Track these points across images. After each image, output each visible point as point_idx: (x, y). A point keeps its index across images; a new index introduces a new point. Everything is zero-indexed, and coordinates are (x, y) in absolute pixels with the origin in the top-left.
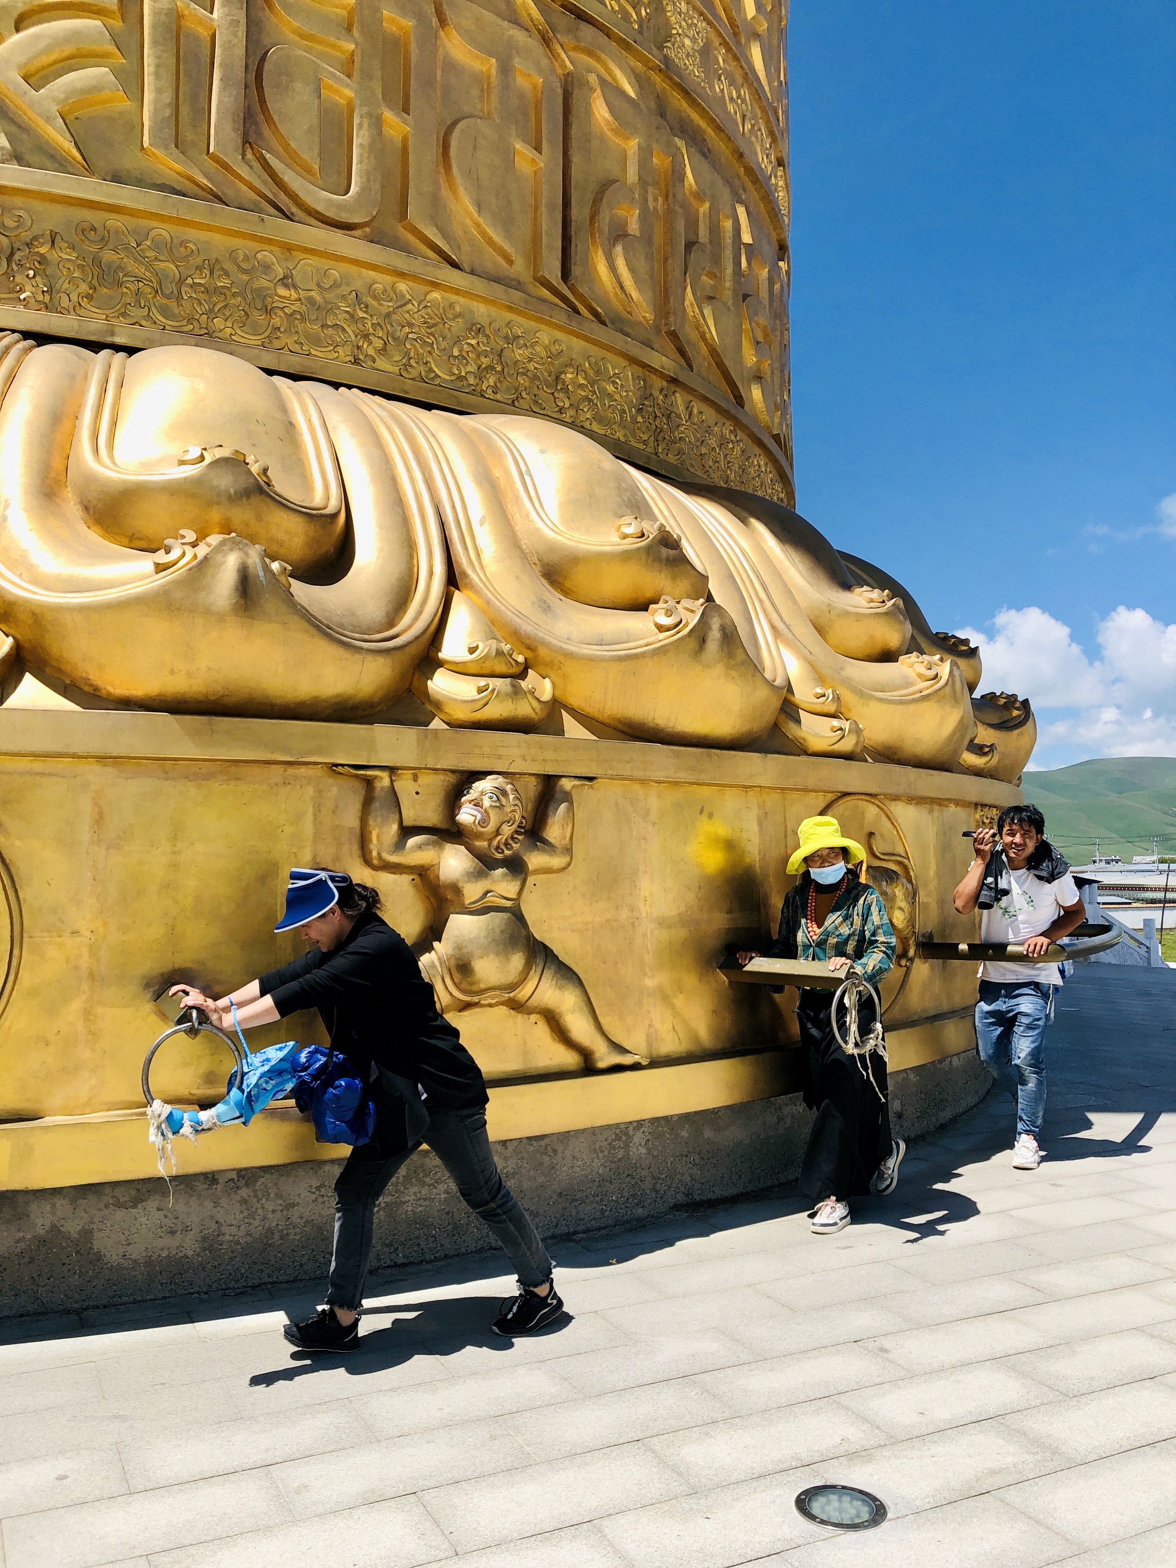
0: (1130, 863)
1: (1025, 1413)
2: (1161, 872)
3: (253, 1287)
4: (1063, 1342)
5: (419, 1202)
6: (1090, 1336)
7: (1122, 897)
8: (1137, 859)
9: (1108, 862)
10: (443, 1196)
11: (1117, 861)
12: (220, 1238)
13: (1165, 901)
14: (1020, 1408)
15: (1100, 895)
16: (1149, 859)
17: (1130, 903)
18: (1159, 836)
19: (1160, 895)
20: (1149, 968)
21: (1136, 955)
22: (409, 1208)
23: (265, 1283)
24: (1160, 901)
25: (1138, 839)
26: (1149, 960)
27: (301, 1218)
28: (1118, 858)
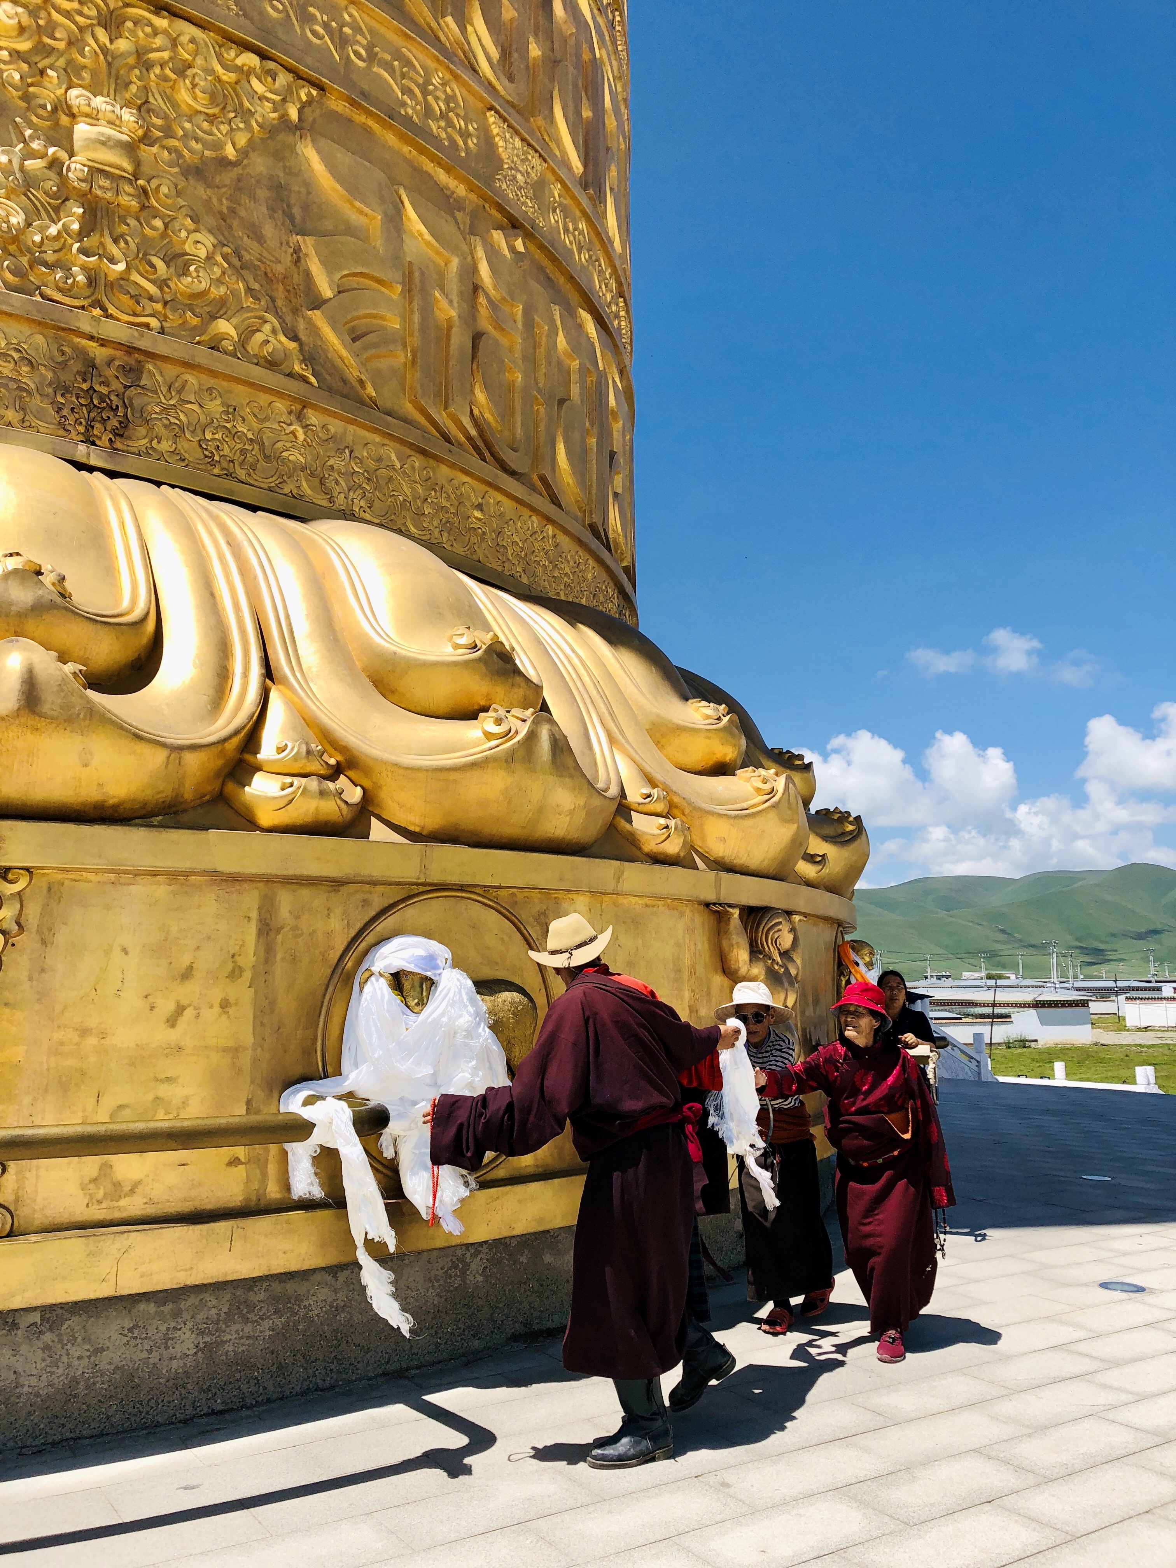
0: (960, 979)
1: (866, 1544)
2: (989, 988)
3: (54, 1444)
4: (903, 1468)
5: (242, 1341)
6: (929, 1461)
7: (952, 1012)
8: (966, 975)
9: (939, 978)
10: (268, 1333)
11: (947, 977)
12: (18, 1390)
13: (993, 1016)
14: (861, 1540)
15: (932, 1010)
16: (977, 975)
17: (960, 1019)
18: (987, 952)
19: (988, 1010)
20: (979, 1082)
21: (967, 1069)
22: (231, 1348)
23: (67, 1439)
24: (988, 1016)
25: (966, 956)
26: (979, 1074)
27: (110, 1363)
28: (948, 974)
